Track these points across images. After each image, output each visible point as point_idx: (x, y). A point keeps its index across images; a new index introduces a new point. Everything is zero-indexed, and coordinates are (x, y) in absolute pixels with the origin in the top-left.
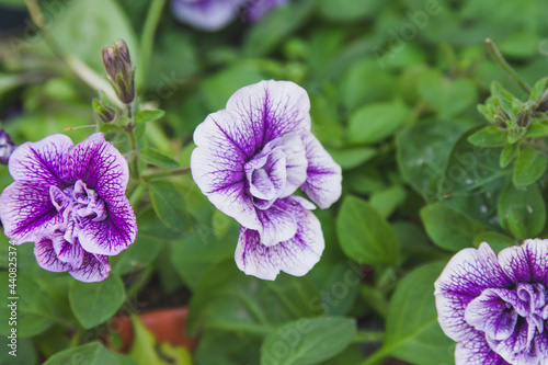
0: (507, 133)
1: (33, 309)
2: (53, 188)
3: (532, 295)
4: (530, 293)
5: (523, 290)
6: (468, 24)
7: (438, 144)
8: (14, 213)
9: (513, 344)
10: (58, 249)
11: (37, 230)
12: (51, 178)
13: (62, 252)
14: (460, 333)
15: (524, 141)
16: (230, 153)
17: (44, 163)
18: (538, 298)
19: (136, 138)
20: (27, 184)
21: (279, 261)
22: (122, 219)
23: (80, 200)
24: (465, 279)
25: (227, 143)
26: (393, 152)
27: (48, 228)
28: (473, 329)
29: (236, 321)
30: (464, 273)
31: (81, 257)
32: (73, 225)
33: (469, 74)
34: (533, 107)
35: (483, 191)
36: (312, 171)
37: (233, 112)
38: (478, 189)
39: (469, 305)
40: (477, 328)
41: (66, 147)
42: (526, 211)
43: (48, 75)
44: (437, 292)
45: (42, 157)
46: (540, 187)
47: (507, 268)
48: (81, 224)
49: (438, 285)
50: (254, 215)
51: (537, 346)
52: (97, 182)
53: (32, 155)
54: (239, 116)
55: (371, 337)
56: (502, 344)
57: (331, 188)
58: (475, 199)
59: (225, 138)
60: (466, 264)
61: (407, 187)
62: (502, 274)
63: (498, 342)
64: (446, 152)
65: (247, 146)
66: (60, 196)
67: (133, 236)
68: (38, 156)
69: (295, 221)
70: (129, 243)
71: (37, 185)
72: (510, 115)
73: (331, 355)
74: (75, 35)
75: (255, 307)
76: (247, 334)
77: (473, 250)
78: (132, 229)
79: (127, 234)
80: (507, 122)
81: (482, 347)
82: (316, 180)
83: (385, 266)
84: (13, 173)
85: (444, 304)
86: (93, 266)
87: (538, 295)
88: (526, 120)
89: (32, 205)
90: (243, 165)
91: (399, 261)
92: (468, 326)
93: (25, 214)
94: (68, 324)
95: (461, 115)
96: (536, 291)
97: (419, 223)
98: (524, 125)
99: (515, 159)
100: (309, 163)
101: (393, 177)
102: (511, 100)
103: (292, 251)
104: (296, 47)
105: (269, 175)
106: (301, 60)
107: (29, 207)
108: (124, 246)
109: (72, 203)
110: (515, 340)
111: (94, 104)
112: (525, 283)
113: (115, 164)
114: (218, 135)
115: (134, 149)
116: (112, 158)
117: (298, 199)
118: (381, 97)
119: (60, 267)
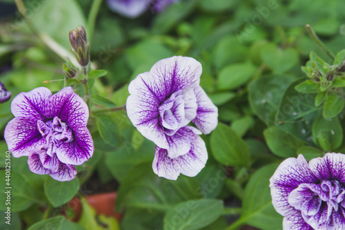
0: (319, 85)
1: (20, 194)
2: (40, 122)
3: (330, 188)
4: (329, 186)
5: (325, 185)
6: (293, 14)
7: (275, 90)
8: (14, 137)
9: (319, 218)
10: (43, 160)
11: (29, 148)
12: (38, 115)
13: (45, 162)
14: (286, 211)
15: (330, 90)
16: (151, 100)
17: (34, 106)
18: (334, 189)
19: (88, 87)
20: (23, 119)
21: (179, 167)
22: (84, 142)
23: (56, 129)
24: (288, 177)
25: (148, 93)
26: (246, 95)
27: (37, 147)
28: (294, 209)
29: (147, 202)
30: (288, 173)
31: (57, 165)
32: (53, 145)
33: (294, 46)
34: (337, 68)
35: (303, 120)
36: (200, 111)
37: (154, 74)
38: (300, 118)
39: (291, 193)
40: (296, 208)
41: (47, 95)
42: (330, 133)
43: (28, 45)
44: (271, 185)
45: (32, 102)
46: (340, 119)
47: (315, 171)
48: (57, 145)
49: (272, 181)
50: (165, 139)
51: (334, 220)
52: (68, 118)
53: (26, 101)
54: (157, 77)
55: (233, 211)
56: (312, 218)
57: (211, 121)
58: (298, 124)
59: (147, 90)
60: (290, 168)
61: (255, 117)
62: (312, 174)
63: (309, 217)
64: (280, 95)
65: (161, 95)
66: (44, 126)
67: (91, 153)
68: (29, 101)
69: (189, 142)
70: (89, 157)
71: (29, 120)
72: (322, 73)
73: (207, 224)
74: (47, 19)
75: (159, 193)
76: (154, 210)
77: (294, 159)
78: (90, 148)
79: (87, 151)
80: (320, 78)
81: (299, 220)
82: (202, 116)
83: (241, 166)
84: (14, 113)
85: (275, 193)
86: (64, 171)
87: (335, 188)
88: (332, 77)
89: (26, 132)
90: (158, 107)
91: (250, 163)
92: (291, 207)
93: (21, 137)
94: (42, 203)
95: (289, 72)
96: (333, 185)
97: (262, 140)
98: (331, 80)
99: (325, 101)
100: (199, 105)
101: (245, 111)
102: (323, 64)
103: (188, 160)
104: (185, 28)
105: (174, 114)
106: (188, 36)
107: (24, 133)
108: (85, 159)
109: (51, 131)
110: (320, 216)
111: (63, 66)
112: (326, 180)
113: (80, 107)
114: (143, 88)
115: (87, 94)
116: (78, 104)
117: (191, 128)
118: (238, 60)
119: (44, 171)
